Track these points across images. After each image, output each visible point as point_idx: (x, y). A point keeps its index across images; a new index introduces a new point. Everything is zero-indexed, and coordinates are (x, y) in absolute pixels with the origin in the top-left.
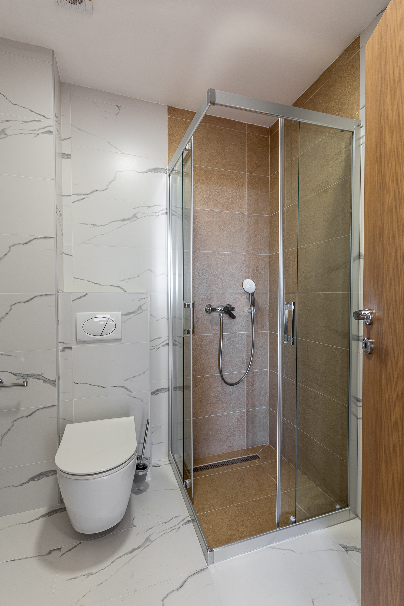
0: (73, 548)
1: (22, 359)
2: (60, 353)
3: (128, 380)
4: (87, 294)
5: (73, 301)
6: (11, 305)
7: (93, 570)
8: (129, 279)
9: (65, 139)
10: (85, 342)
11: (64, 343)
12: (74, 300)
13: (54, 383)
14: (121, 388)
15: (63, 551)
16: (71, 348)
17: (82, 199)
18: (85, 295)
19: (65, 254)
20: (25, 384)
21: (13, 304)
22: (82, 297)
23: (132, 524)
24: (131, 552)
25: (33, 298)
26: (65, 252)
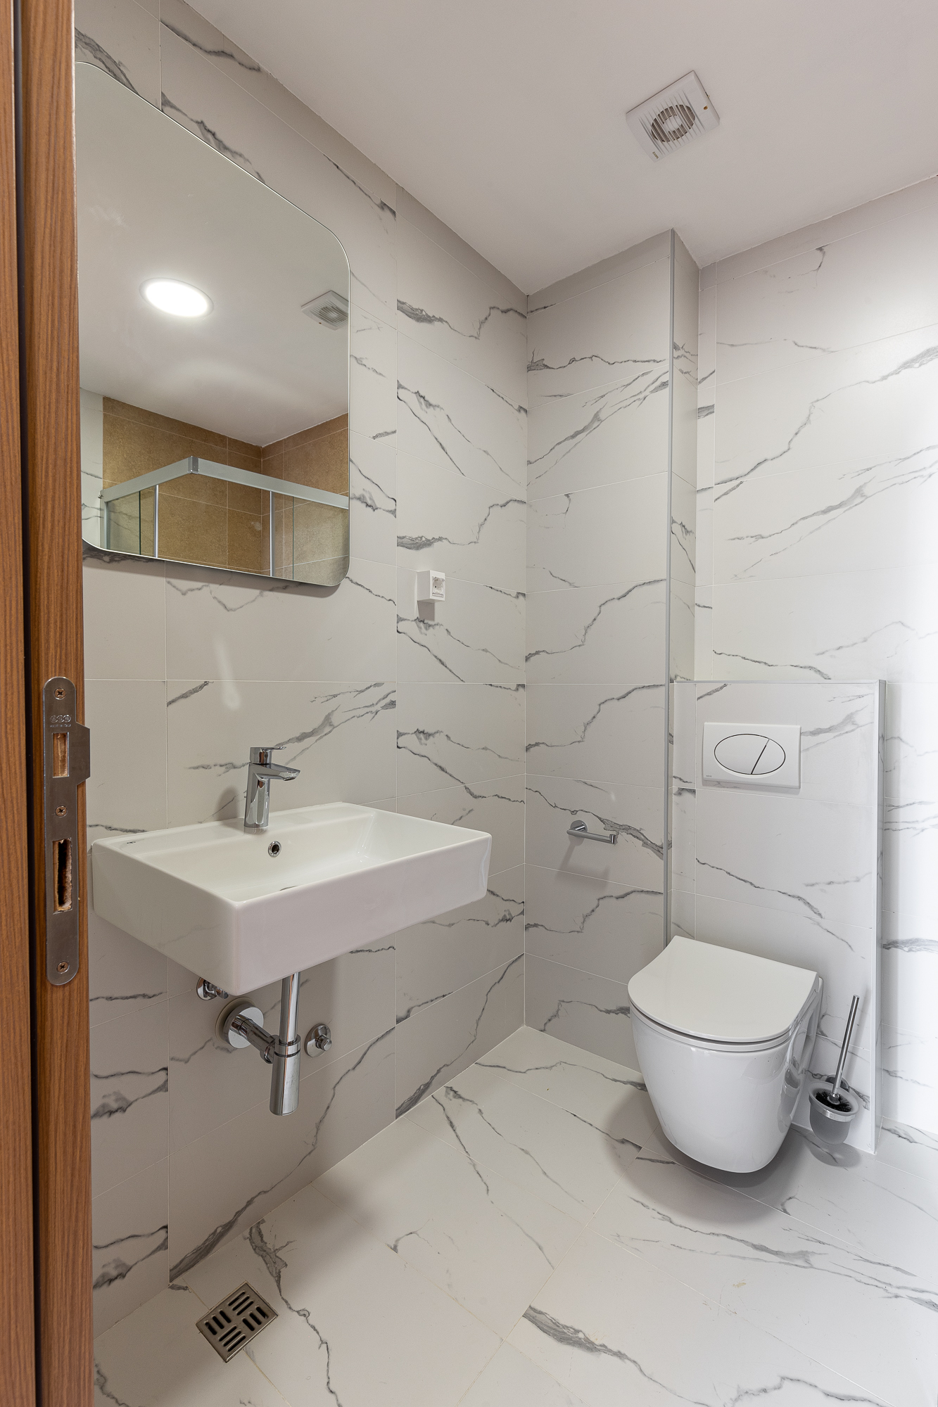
0: (658, 1161)
1: (613, 797)
2: (675, 798)
3: (813, 885)
4: (725, 685)
5: (699, 698)
6: (599, 703)
7: (677, 1219)
8: (839, 648)
9: (704, 379)
10: (719, 784)
11: (680, 779)
12: (701, 697)
13: (659, 851)
14: (797, 899)
15: (641, 1154)
16: (693, 792)
17: (733, 489)
18: (722, 688)
19: (699, 606)
20: (613, 840)
21: (602, 701)
22: (717, 690)
23: (782, 1205)
24: (755, 1247)
25: (630, 693)
26: (698, 603)
